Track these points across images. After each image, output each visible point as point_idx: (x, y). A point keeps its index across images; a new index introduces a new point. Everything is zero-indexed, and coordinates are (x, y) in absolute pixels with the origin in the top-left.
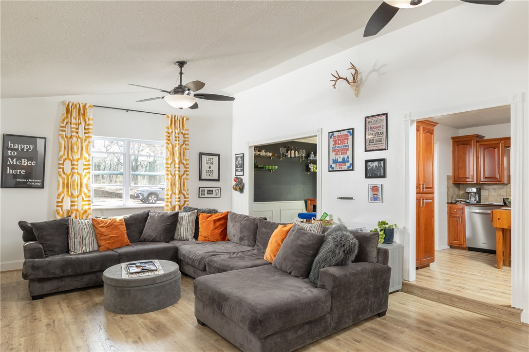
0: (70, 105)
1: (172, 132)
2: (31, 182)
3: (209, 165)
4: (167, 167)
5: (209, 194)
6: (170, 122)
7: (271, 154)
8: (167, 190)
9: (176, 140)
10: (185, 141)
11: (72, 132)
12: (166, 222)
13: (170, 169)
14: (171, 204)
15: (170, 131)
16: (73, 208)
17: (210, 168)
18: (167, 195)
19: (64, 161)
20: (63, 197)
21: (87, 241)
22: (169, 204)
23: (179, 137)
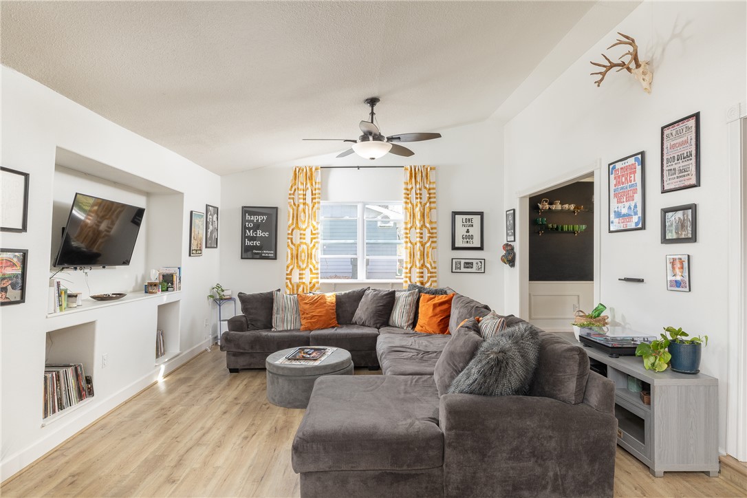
0: (297, 170)
1: (412, 188)
2: (265, 253)
3: (466, 229)
4: (407, 233)
5: (468, 268)
6: (409, 175)
7: (572, 207)
8: (406, 262)
9: (417, 198)
10: (430, 198)
11: (300, 199)
12: (378, 303)
13: (409, 235)
14: (410, 280)
15: (409, 187)
16: (301, 281)
17: (468, 231)
18: (406, 268)
19: (293, 230)
20: (292, 270)
21: (289, 319)
22: (408, 279)
23: (421, 194)
